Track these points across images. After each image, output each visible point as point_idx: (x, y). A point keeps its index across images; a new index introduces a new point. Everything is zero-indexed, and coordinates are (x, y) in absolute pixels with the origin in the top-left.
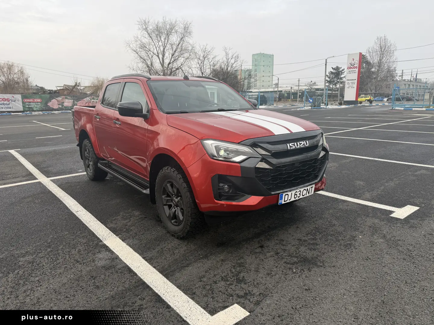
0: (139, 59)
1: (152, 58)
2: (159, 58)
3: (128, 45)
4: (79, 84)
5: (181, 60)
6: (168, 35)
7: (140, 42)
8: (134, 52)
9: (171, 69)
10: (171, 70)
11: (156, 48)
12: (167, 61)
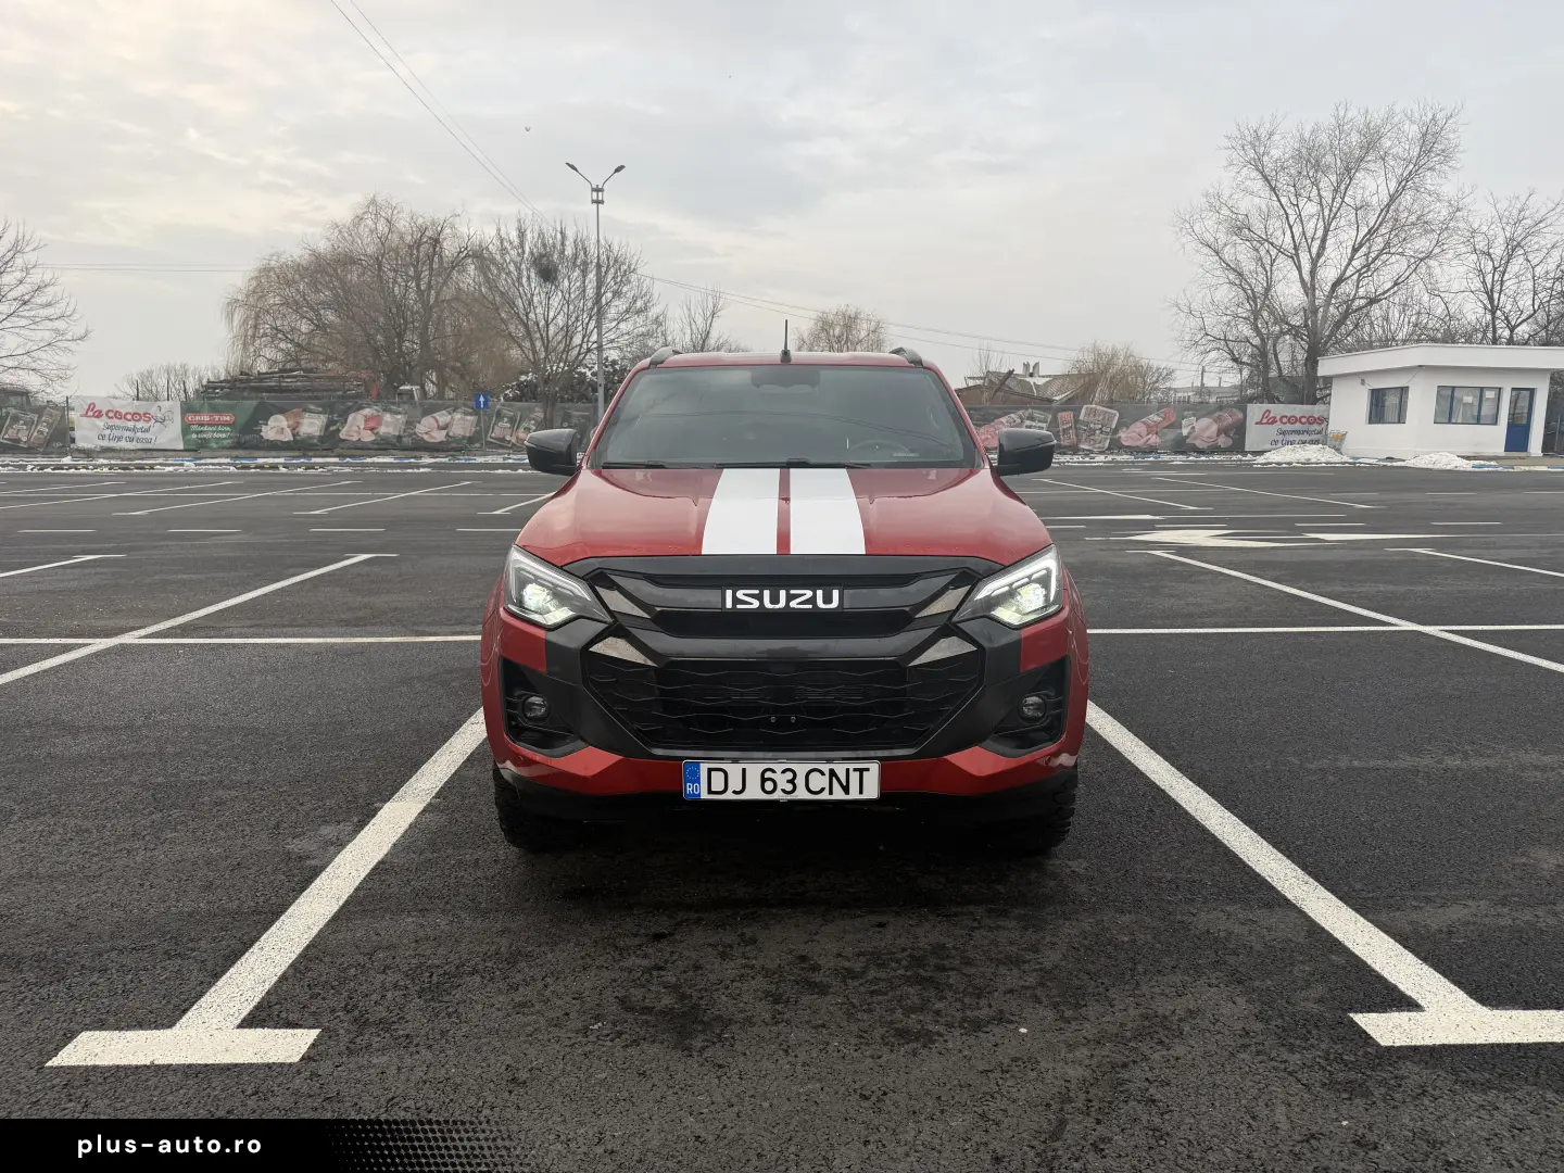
0: (1218, 273)
1: (1272, 265)
2: (1299, 268)
3: (1187, 225)
4: (1034, 368)
5: (1395, 266)
6: (1349, 171)
7: (1228, 213)
8: (1206, 250)
9: (1349, 302)
10: (1348, 307)
11: (1291, 227)
12: (1328, 274)
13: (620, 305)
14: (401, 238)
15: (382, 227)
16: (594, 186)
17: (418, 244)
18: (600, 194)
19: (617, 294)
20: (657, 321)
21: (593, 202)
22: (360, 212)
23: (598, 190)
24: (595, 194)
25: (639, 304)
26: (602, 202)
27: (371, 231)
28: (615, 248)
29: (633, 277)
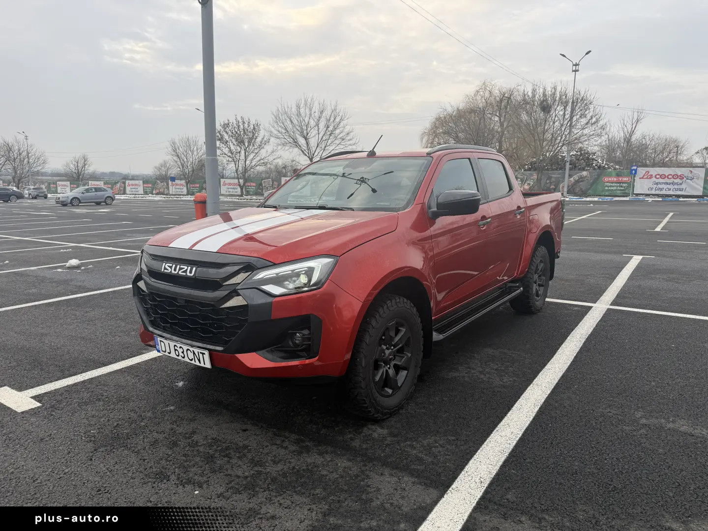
13: (584, 121)
14: (495, 99)
15: (487, 95)
16: (574, 63)
17: (501, 100)
18: (577, 66)
19: (583, 116)
20: (603, 128)
21: (573, 71)
22: (478, 89)
23: (576, 65)
24: (574, 67)
25: (594, 120)
26: (578, 71)
27: (482, 97)
28: (582, 93)
29: (591, 107)
